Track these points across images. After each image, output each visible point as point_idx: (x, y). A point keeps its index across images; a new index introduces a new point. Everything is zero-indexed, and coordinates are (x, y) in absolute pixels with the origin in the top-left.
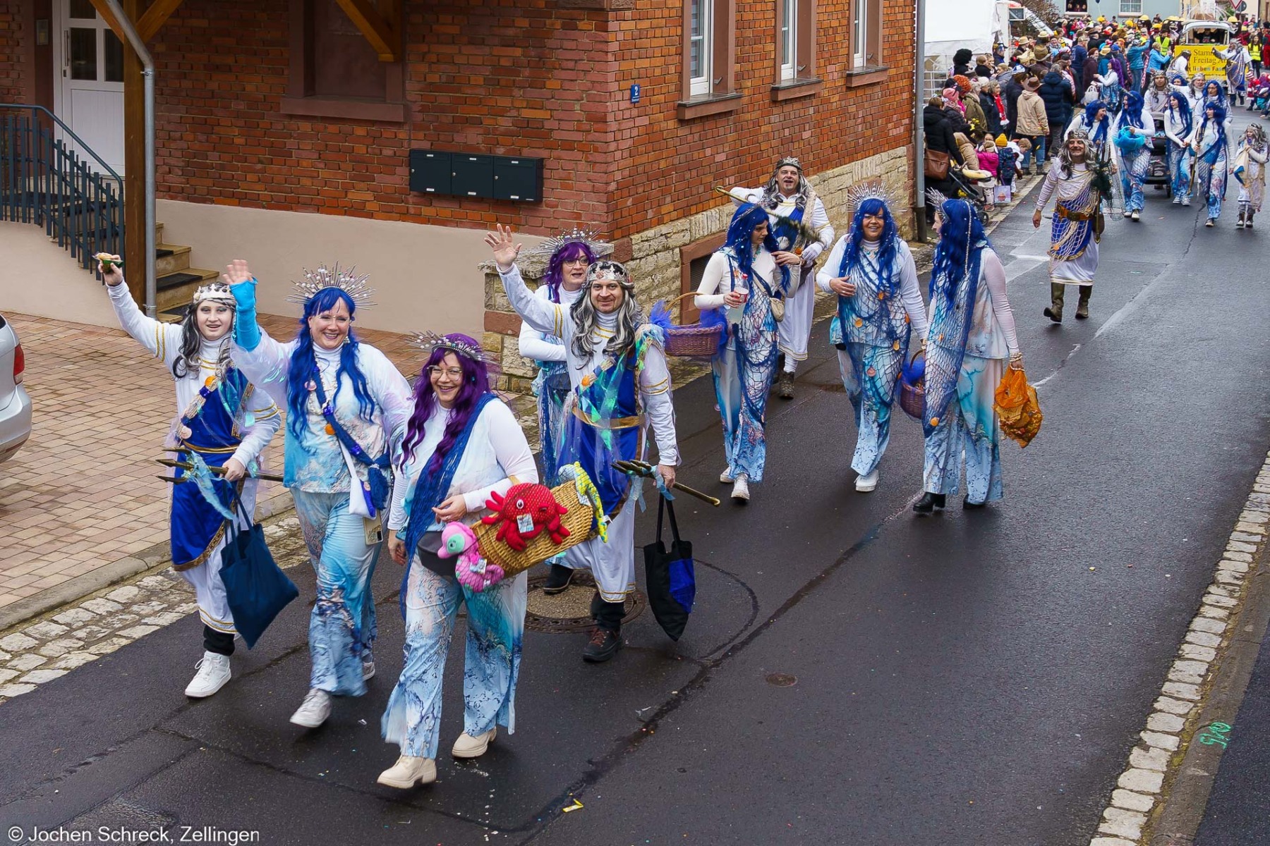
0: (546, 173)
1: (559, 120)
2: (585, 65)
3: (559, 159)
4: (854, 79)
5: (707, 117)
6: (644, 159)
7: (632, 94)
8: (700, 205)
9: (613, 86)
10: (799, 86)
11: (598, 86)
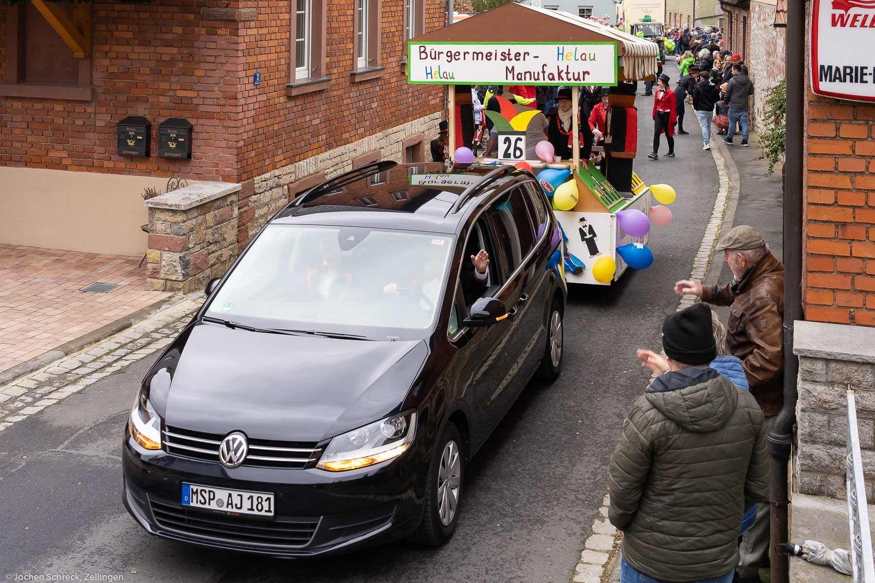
0: (194, 135)
1: (203, 98)
2: (222, 59)
3: (203, 125)
5: (307, 94)
6: (263, 124)
7: (255, 80)
8: (302, 156)
9: (242, 74)
10: (369, 72)
11: (231, 74)
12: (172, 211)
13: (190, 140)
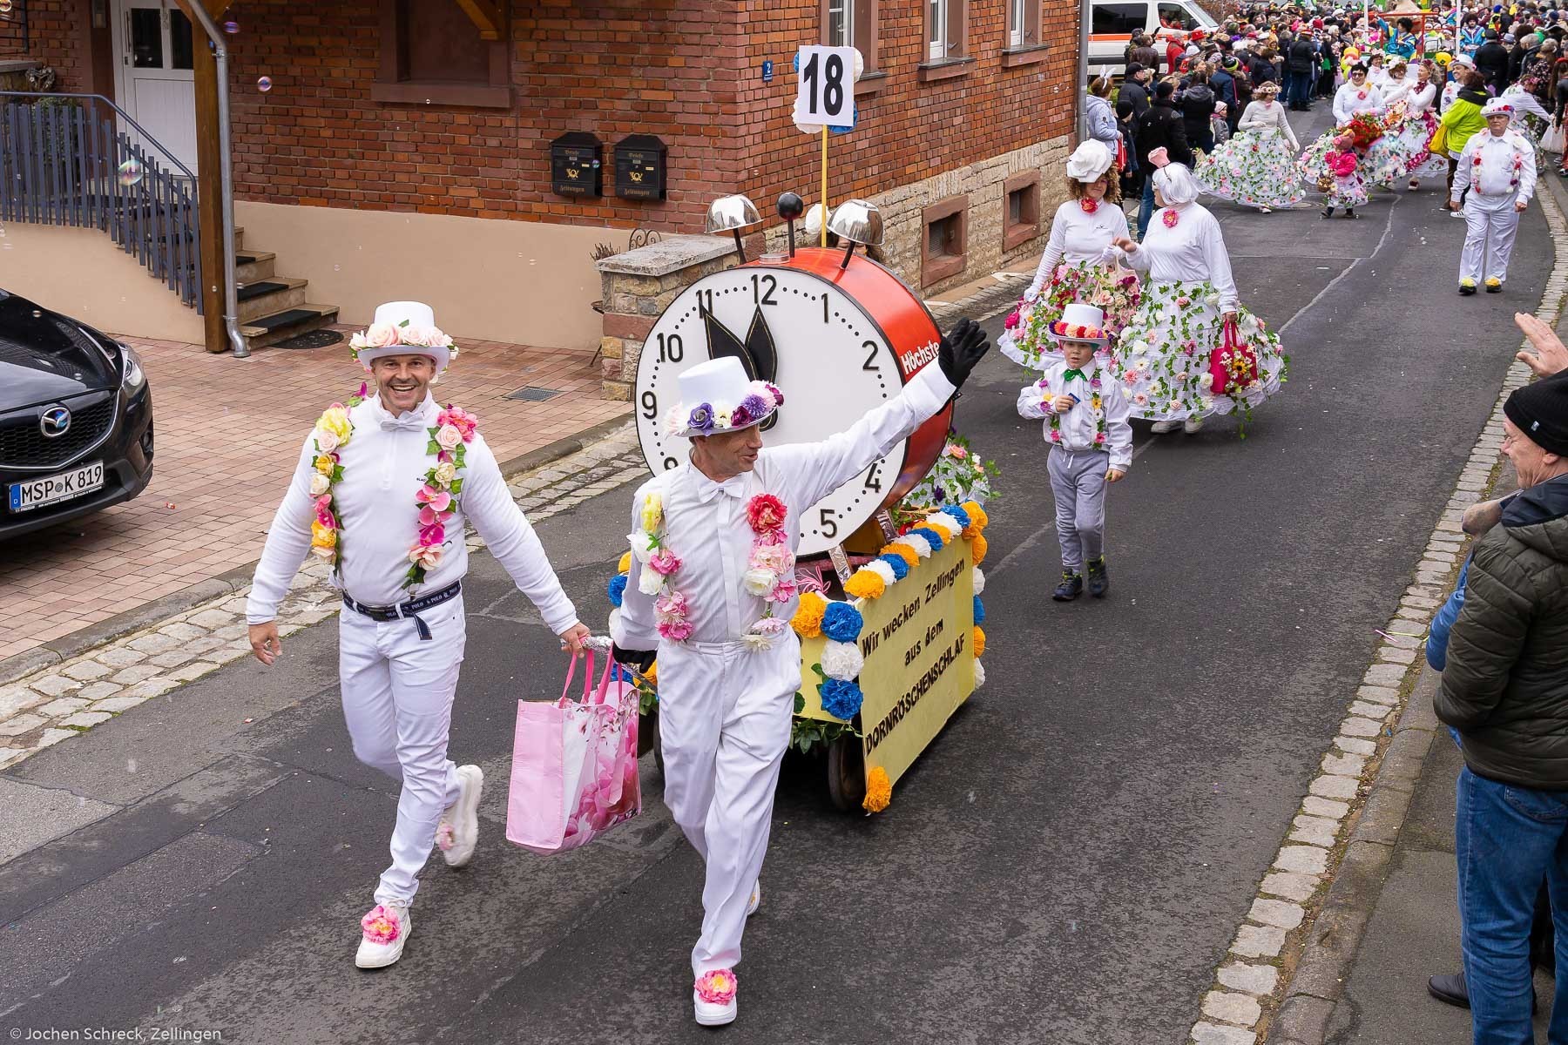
0: (669, 162)
1: (683, 102)
2: (712, 39)
3: (683, 145)
4: (1010, 58)
6: (778, 145)
7: (764, 72)
9: (743, 63)
10: (953, 64)
11: (725, 62)
12: (638, 277)
13: (663, 168)
